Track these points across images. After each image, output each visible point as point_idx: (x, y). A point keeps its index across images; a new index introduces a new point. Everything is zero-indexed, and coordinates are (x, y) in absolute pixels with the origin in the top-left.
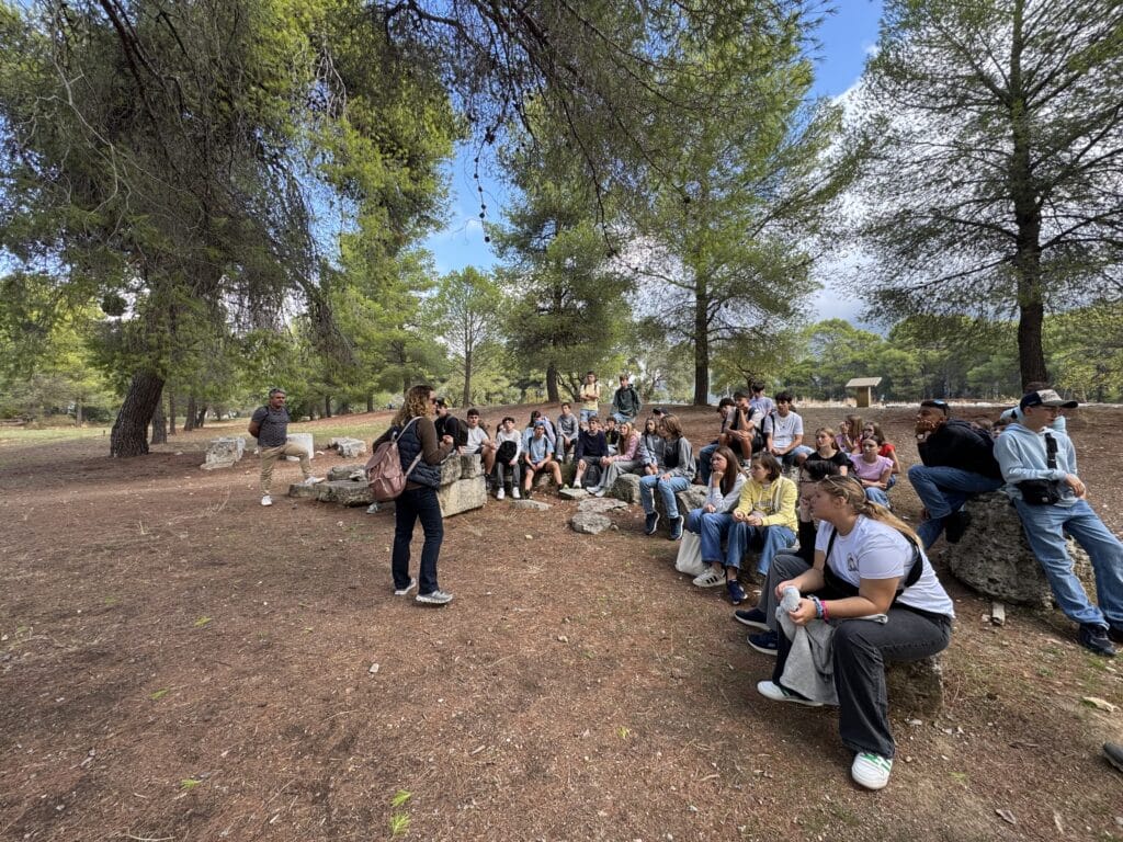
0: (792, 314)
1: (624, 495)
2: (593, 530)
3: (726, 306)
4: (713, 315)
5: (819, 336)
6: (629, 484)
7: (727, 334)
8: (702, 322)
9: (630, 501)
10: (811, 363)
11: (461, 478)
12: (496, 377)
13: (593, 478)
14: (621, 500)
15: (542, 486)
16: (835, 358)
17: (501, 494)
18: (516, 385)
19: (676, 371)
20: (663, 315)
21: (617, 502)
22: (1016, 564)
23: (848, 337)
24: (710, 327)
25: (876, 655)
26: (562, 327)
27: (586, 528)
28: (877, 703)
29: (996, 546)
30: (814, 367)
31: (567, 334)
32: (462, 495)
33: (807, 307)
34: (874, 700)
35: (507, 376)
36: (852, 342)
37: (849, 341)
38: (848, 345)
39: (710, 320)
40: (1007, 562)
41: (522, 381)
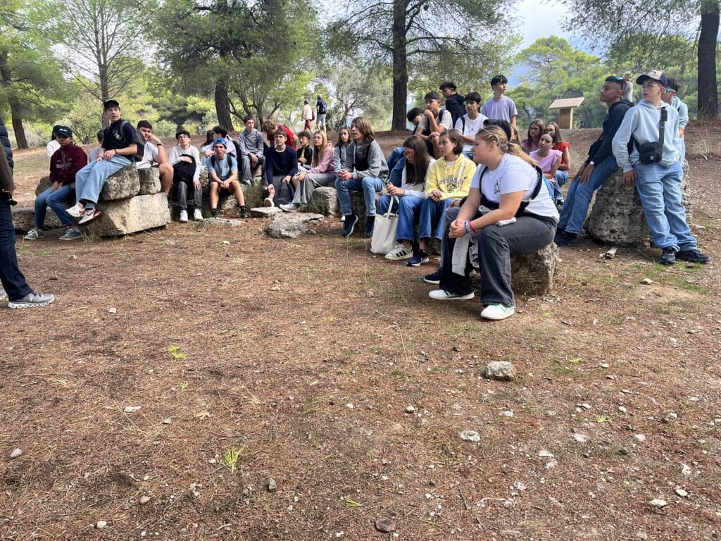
0: (496, 21)
1: (320, 208)
2: (291, 234)
3: (426, 8)
4: (411, 21)
5: (534, 58)
6: (324, 197)
7: (427, 45)
8: (399, 30)
9: (326, 214)
10: (524, 90)
11: (139, 194)
12: (140, 107)
13: (286, 195)
14: (316, 212)
15: (229, 210)
16: (550, 84)
17: (184, 216)
18: (169, 119)
19: (372, 95)
20: (355, 19)
21: (312, 215)
22: (629, 215)
23: (565, 60)
24: (408, 36)
25: (504, 242)
26: (231, 32)
27: (284, 233)
28: (504, 274)
29: (618, 204)
30: (528, 96)
31: (237, 43)
32: (143, 212)
33: (512, 14)
34: (502, 272)
35: (155, 106)
36: (569, 65)
37: (566, 64)
38: (565, 69)
39: (409, 26)
40: (623, 214)
41: (176, 113)
